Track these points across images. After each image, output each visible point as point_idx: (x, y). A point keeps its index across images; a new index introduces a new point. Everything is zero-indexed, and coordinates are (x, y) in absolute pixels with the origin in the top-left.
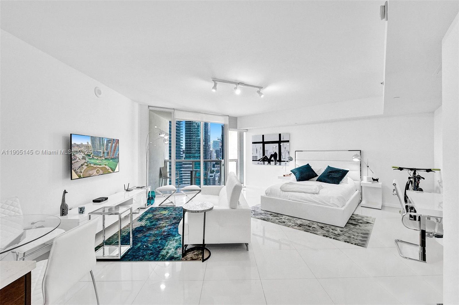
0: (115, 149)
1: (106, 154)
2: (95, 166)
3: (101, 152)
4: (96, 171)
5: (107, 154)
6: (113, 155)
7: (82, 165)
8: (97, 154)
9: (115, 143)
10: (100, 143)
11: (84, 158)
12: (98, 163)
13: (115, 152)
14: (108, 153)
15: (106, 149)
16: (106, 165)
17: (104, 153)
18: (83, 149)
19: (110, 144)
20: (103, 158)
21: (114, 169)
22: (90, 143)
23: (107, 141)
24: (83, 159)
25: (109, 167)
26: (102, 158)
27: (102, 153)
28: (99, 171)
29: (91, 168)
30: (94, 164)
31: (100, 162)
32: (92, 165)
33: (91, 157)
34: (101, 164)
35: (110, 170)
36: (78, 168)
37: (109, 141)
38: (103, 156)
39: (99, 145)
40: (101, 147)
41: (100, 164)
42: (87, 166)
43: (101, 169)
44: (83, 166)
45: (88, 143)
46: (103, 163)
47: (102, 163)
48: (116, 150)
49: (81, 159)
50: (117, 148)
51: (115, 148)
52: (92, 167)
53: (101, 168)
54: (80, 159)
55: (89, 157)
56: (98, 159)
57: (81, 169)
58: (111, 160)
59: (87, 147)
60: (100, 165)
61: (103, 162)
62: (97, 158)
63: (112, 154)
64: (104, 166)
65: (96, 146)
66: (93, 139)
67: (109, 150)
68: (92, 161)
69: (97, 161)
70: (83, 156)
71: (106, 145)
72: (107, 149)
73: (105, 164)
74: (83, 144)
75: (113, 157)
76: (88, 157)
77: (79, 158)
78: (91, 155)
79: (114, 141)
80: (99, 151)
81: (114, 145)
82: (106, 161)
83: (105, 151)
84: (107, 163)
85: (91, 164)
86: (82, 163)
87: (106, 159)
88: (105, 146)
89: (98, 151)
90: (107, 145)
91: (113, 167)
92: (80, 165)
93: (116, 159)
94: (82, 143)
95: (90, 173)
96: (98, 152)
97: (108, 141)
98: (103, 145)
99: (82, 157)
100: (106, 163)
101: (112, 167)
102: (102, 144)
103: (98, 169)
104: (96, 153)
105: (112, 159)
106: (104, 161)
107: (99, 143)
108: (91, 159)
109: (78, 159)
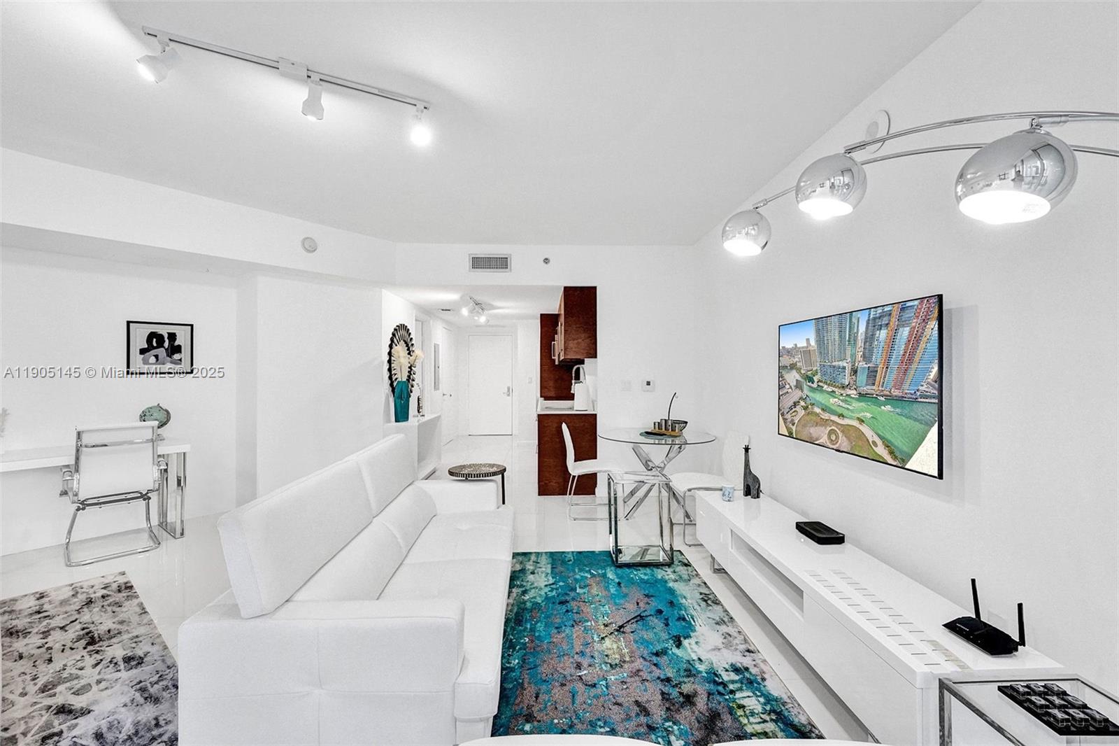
0: (912, 354)
1: (862, 378)
2: (826, 416)
3: (844, 368)
4: (827, 432)
5: (868, 377)
6: (899, 384)
7: (795, 404)
8: (832, 377)
9: (914, 323)
10: (840, 337)
11: (799, 386)
12: (833, 408)
13: (914, 366)
14: (872, 373)
15: (864, 356)
16: (861, 421)
17: (855, 372)
18: (797, 359)
19: (883, 334)
20: (853, 393)
21: (901, 452)
22: (813, 343)
23: (869, 320)
24: (796, 387)
25: (879, 436)
26: (849, 392)
27: (847, 371)
28: (837, 437)
29: (814, 418)
30: (823, 410)
31: (841, 404)
32: (817, 410)
33: (815, 385)
34: (845, 413)
35: (881, 451)
36: (788, 410)
37: (880, 318)
38: (852, 382)
39: (837, 343)
40: (845, 350)
41: (840, 411)
42: (805, 408)
43: (843, 432)
44: (798, 408)
45: (808, 340)
46: (852, 411)
47: (848, 409)
48: (917, 358)
49: (793, 387)
50: (922, 345)
51: (915, 349)
52: (817, 415)
53: (846, 429)
54: (791, 388)
55: (810, 384)
56: (833, 391)
57: (794, 414)
58: (889, 407)
59: (806, 352)
60: (841, 416)
61: (849, 407)
62: (830, 390)
63: (892, 376)
64: (855, 423)
65: (830, 348)
66: (821, 323)
67: (878, 358)
68: (818, 397)
69: (832, 400)
70: (797, 380)
71: (866, 338)
72: (866, 358)
73: (859, 416)
74: (798, 346)
75: (896, 393)
76: (808, 384)
77: (789, 384)
78: (816, 379)
79: (907, 314)
80: (836, 364)
81: (905, 332)
82: (863, 404)
83: (862, 365)
84: (869, 415)
85: (814, 404)
86: (796, 399)
87: (862, 396)
88: (860, 343)
89: (834, 364)
90: (870, 338)
91: (900, 443)
92: (791, 403)
93: (915, 405)
94: (796, 345)
95: (811, 434)
96: (834, 367)
97: (874, 319)
98: (853, 340)
99: (795, 384)
100: (863, 414)
101: (888, 436)
102: (847, 338)
103: (833, 427)
104: (829, 371)
105: (890, 399)
106: (856, 405)
107: (837, 338)
108: (815, 389)
109: (787, 386)
